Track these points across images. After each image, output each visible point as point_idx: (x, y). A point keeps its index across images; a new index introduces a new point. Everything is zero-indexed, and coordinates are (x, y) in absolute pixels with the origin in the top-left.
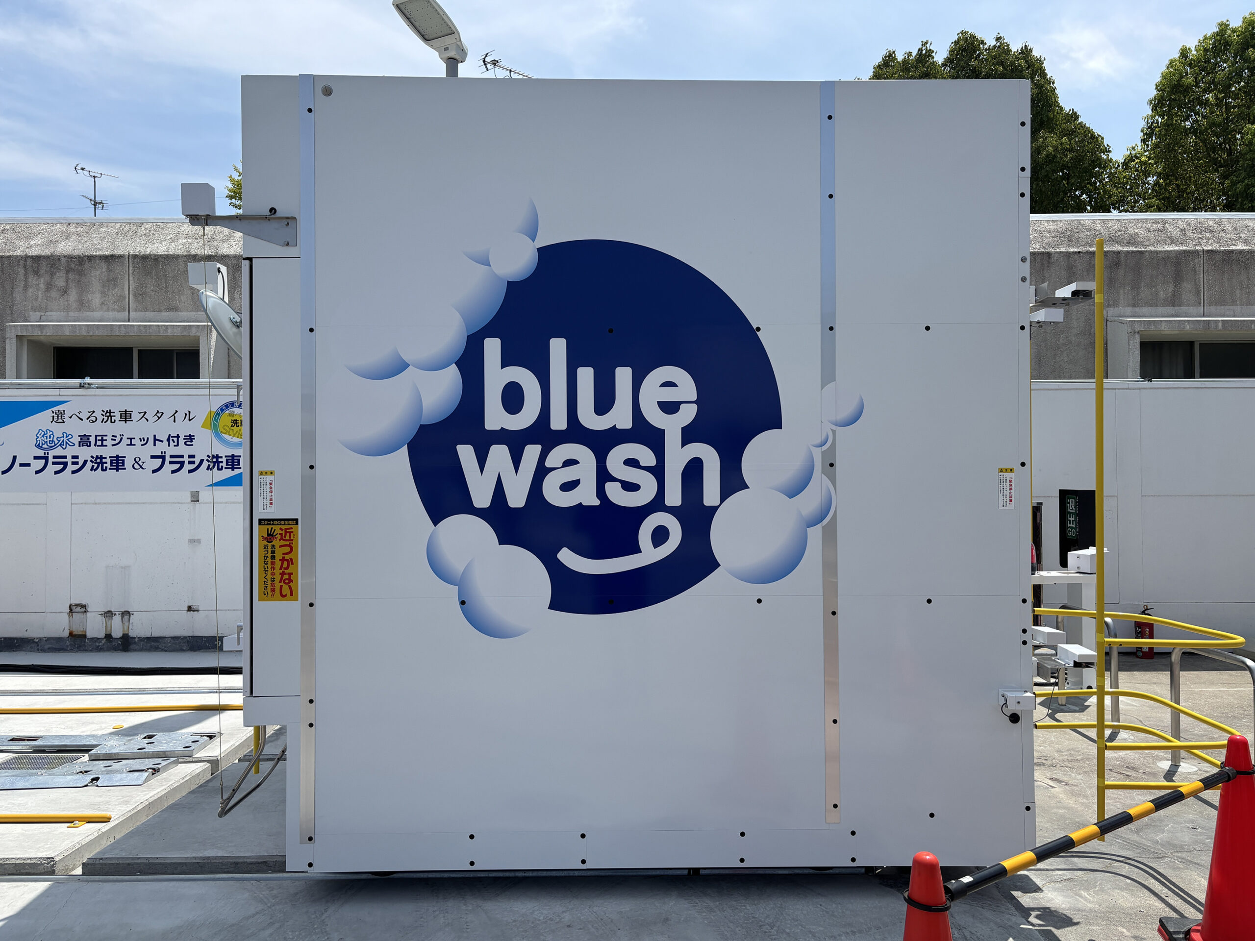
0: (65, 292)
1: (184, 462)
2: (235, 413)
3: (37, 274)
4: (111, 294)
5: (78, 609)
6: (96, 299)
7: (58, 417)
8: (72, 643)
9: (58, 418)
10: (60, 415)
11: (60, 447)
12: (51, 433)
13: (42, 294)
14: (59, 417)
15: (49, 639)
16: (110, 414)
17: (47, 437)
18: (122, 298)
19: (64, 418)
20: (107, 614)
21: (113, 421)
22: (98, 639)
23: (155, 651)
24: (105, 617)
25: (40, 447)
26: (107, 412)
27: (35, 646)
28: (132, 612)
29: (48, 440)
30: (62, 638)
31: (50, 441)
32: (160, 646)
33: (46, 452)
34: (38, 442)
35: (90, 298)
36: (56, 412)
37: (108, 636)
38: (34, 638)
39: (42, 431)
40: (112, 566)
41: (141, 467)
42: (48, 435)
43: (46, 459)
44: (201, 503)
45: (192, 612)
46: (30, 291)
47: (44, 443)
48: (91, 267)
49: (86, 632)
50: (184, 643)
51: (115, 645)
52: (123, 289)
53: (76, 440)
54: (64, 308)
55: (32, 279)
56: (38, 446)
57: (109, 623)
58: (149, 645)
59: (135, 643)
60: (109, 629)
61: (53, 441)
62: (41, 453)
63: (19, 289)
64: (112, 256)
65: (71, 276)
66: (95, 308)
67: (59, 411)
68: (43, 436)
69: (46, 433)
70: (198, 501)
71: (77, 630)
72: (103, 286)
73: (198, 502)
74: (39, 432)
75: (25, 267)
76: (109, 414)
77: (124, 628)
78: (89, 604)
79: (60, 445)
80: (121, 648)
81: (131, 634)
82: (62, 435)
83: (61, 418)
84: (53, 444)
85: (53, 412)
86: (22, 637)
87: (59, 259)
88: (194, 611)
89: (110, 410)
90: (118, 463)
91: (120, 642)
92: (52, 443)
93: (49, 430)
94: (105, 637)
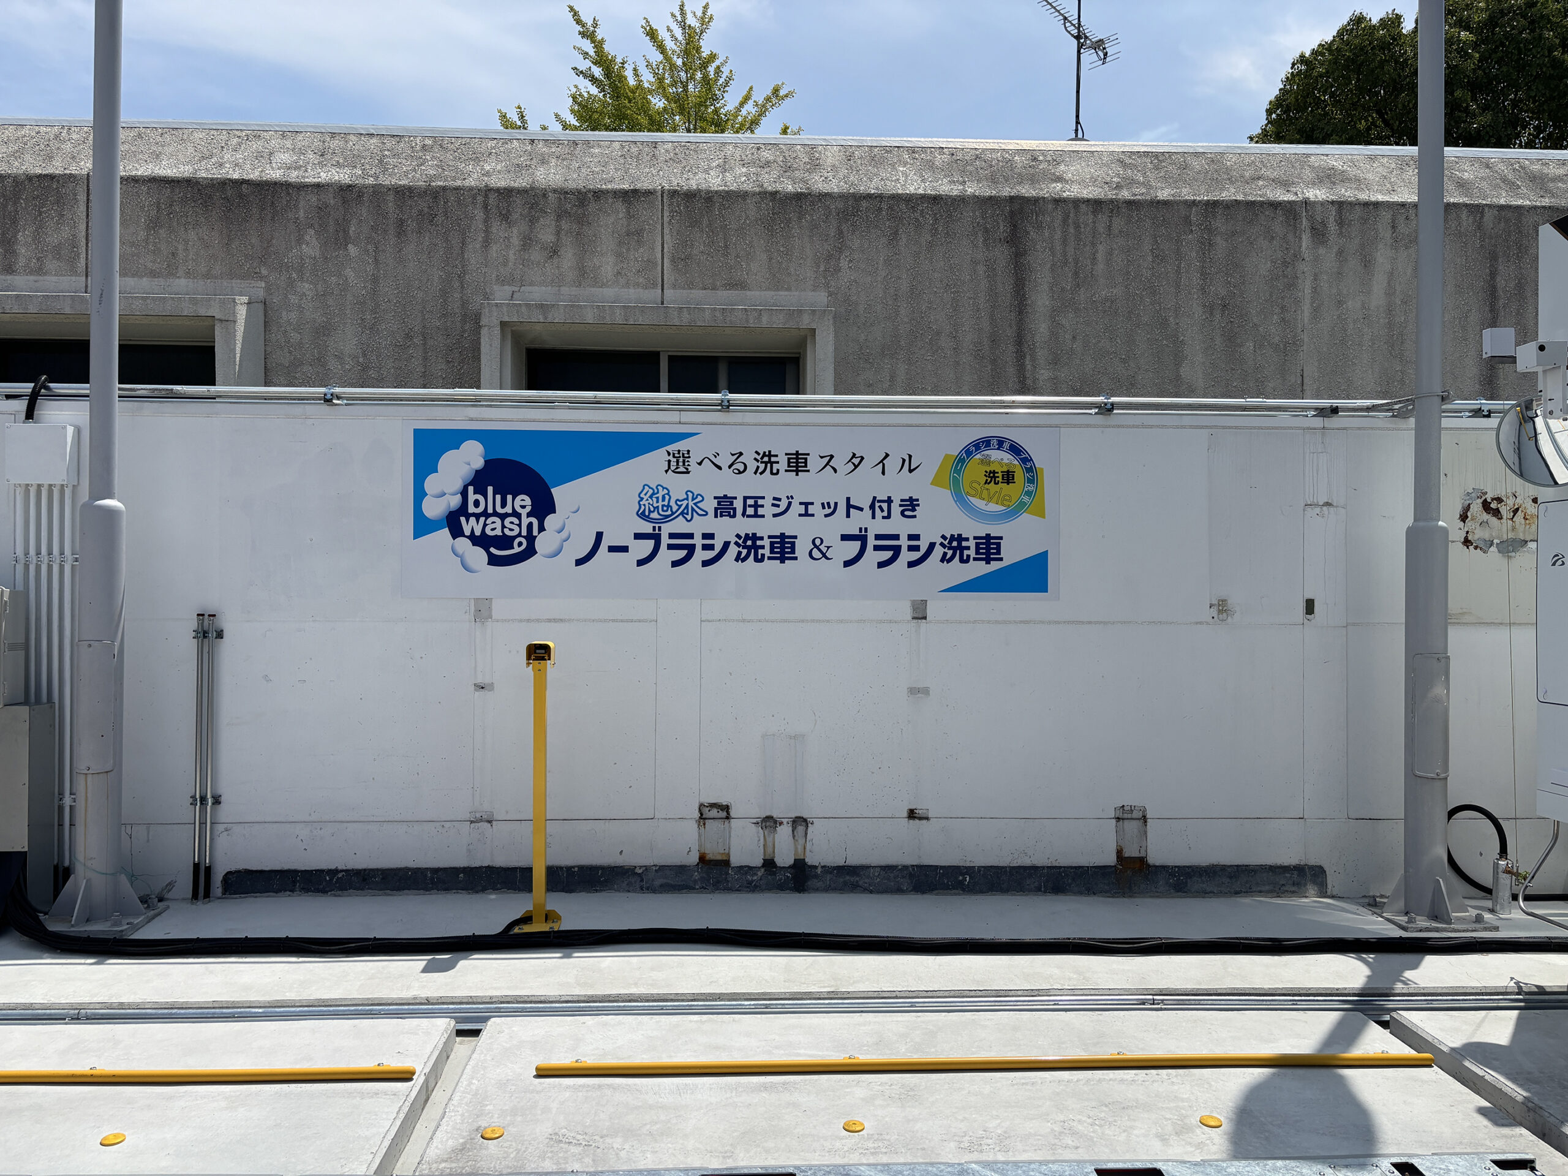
0: (554, 252)
1: (900, 547)
2: (992, 460)
3: (506, 221)
4: (632, 257)
5: (714, 813)
6: (607, 266)
7: (678, 462)
8: (704, 875)
9: (678, 464)
10: (681, 460)
11: (681, 516)
12: (666, 492)
13: (515, 254)
14: (680, 463)
15: (662, 868)
16: (770, 459)
17: (657, 498)
18: (651, 263)
19: (689, 465)
20: (766, 822)
21: (775, 471)
22: (750, 869)
23: (852, 891)
24: (762, 828)
25: (645, 516)
26: (764, 455)
27: (635, 882)
28: (811, 820)
29: (660, 503)
30: (686, 866)
31: (663, 506)
32: (861, 883)
33: (657, 525)
34: (643, 507)
35: (598, 264)
36: (674, 454)
37: (769, 864)
38: (636, 867)
39: (650, 487)
40: (774, 735)
41: (824, 555)
42: (660, 495)
43: (656, 537)
44: (930, 622)
45: (917, 821)
46: (494, 249)
47: (652, 509)
48: (600, 210)
49: (728, 854)
50: (903, 877)
51: (780, 880)
52: (653, 249)
53: (710, 505)
54: (553, 280)
55: (498, 229)
56: (643, 516)
57: (769, 840)
58: (842, 880)
59: (816, 876)
60: (770, 850)
61: (669, 506)
62: (647, 528)
63: (475, 244)
64: (635, 191)
65: (565, 225)
66: (605, 280)
67: (679, 451)
68: (651, 497)
69: (656, 491)
70: (925, 618)
71: (714, 852)
72: (620, 244)
73: (924, 621)
74: (644, 488)
75: (485, 206)
76: (767, 460)
77: (796, 849)
78: (732, 803)
79: (682, 513)
80: (791, 885)
81: (810, 860)
82: (685, 497)
83: (684, 464)
84: (669, 513)
85: (669, 454)
86: (613, 865)
87: (544, 195)
88: (920, 819)
89: (770, 452)
90: (783, 548)
91: (789, 875)
92: (667, 511)
93: (662, 486)
94: (763, 866)
